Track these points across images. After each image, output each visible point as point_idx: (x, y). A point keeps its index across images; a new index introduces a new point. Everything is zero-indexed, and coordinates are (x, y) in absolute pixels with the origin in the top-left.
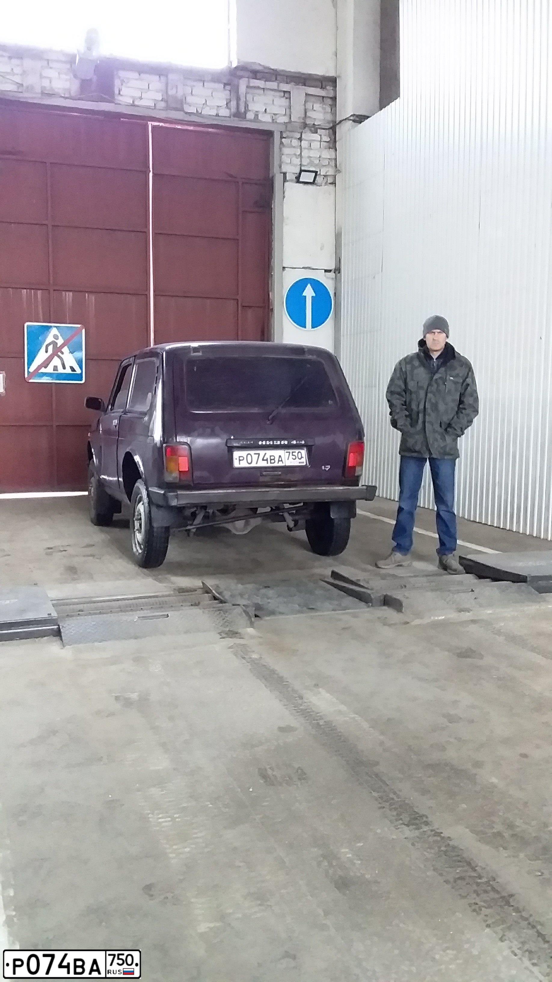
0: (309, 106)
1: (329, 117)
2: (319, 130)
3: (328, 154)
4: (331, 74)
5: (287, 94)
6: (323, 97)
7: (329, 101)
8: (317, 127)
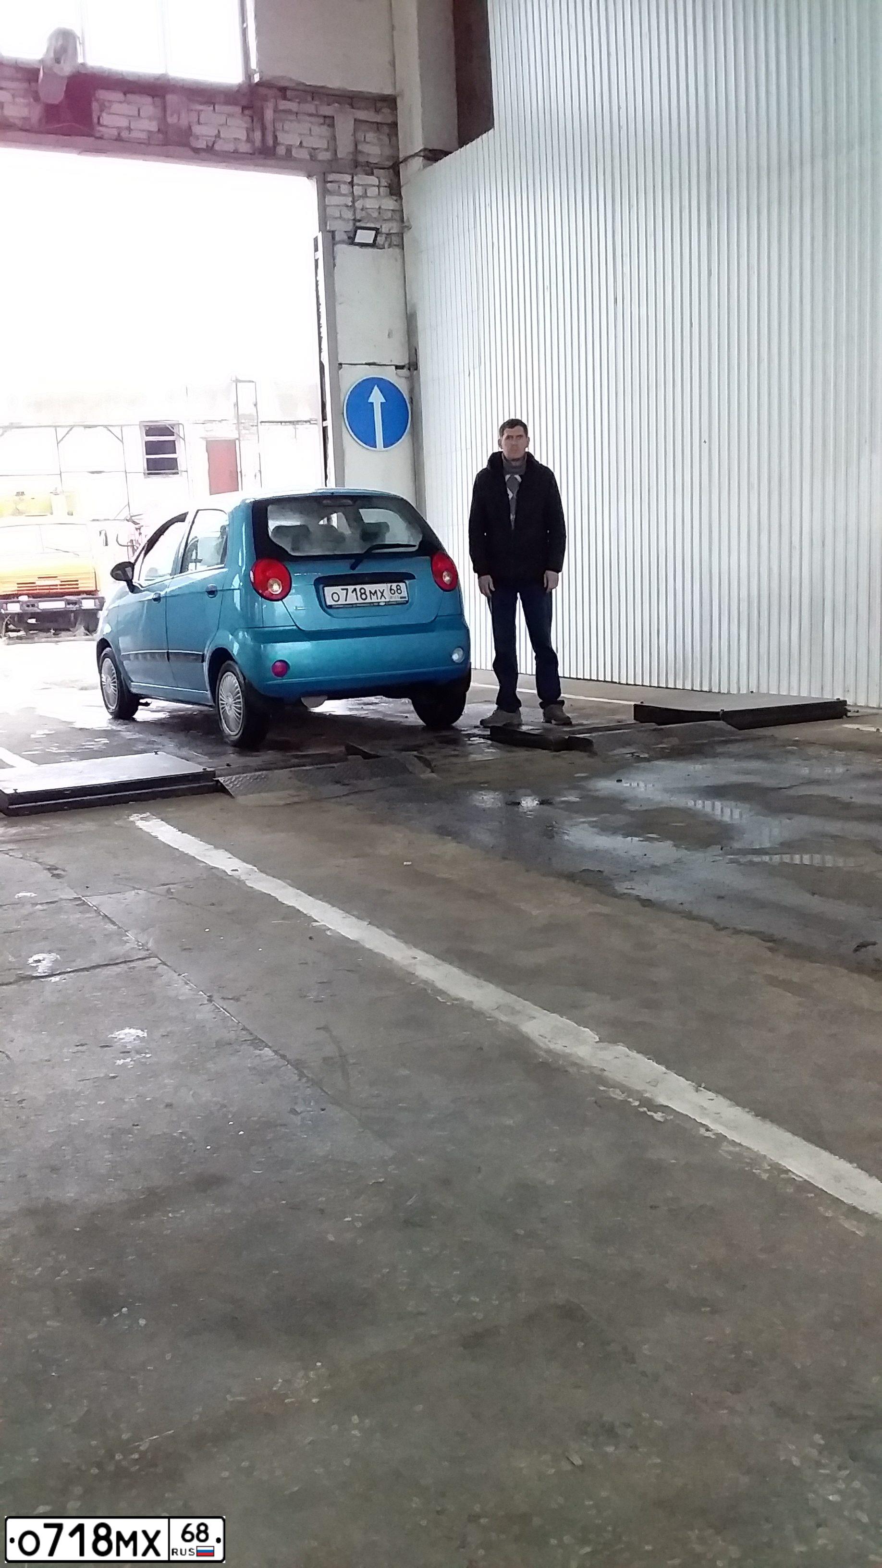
0: (360, 136)
1: (388, 152)
2: (375, 171)
3: (389, 204)
4: (388, 91)
5: (329, 121)
6: (378, 123)
7: (386, 129)
8: (372, 165)
